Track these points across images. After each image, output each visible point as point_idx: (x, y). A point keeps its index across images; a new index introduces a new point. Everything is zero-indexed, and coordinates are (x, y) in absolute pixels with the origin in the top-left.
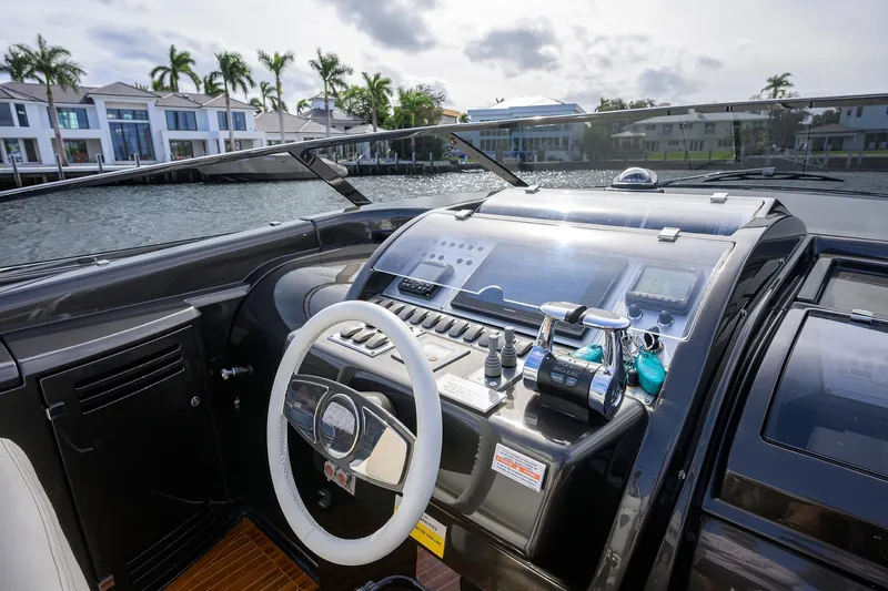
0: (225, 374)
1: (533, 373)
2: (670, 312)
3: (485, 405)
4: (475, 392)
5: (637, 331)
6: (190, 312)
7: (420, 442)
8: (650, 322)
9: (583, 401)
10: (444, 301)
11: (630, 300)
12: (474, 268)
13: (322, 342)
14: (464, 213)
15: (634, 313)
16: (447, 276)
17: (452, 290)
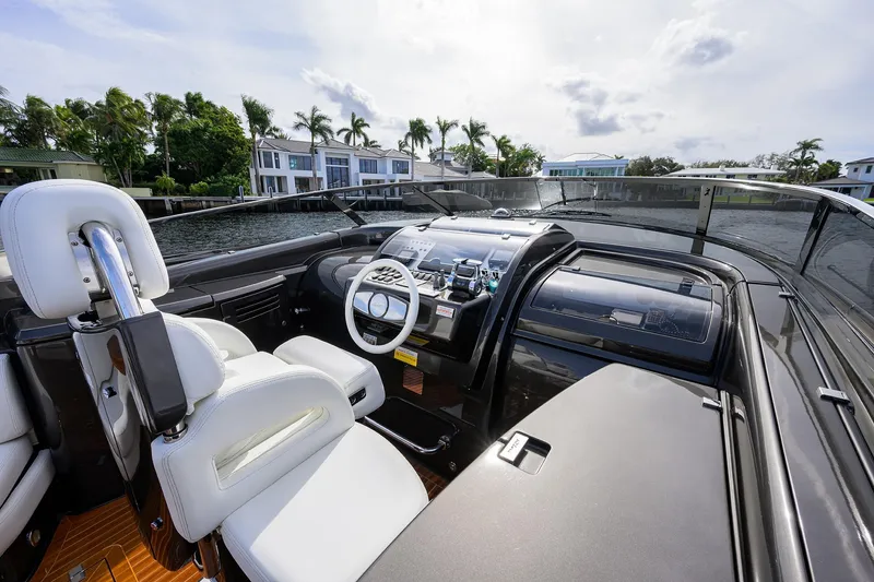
0: (297, 311)
1: (450, 284)
2: (502, 265)
3: (433, 295)
4: (429, 290)
5: (490, 271)
6: (280, 278)
7: (411, 305)
8: (497, 268)
9: (467, 291)
10: (415, 266)
11: (490, 262)
12: (427, 253)
13: (365, 280)
14: (422, 228)
15: (491, 267)
16: (416, 255)
17: (419, 261)
